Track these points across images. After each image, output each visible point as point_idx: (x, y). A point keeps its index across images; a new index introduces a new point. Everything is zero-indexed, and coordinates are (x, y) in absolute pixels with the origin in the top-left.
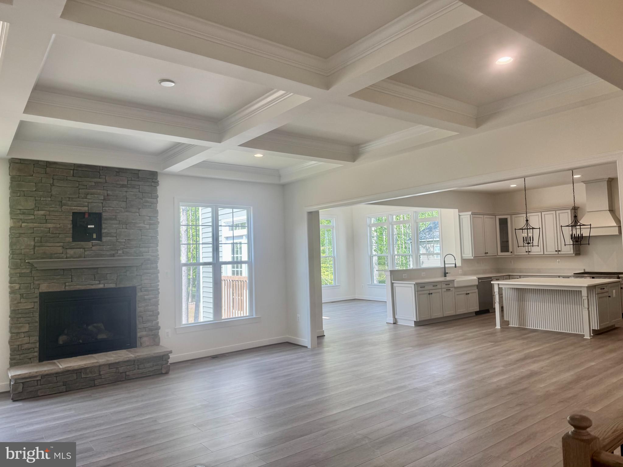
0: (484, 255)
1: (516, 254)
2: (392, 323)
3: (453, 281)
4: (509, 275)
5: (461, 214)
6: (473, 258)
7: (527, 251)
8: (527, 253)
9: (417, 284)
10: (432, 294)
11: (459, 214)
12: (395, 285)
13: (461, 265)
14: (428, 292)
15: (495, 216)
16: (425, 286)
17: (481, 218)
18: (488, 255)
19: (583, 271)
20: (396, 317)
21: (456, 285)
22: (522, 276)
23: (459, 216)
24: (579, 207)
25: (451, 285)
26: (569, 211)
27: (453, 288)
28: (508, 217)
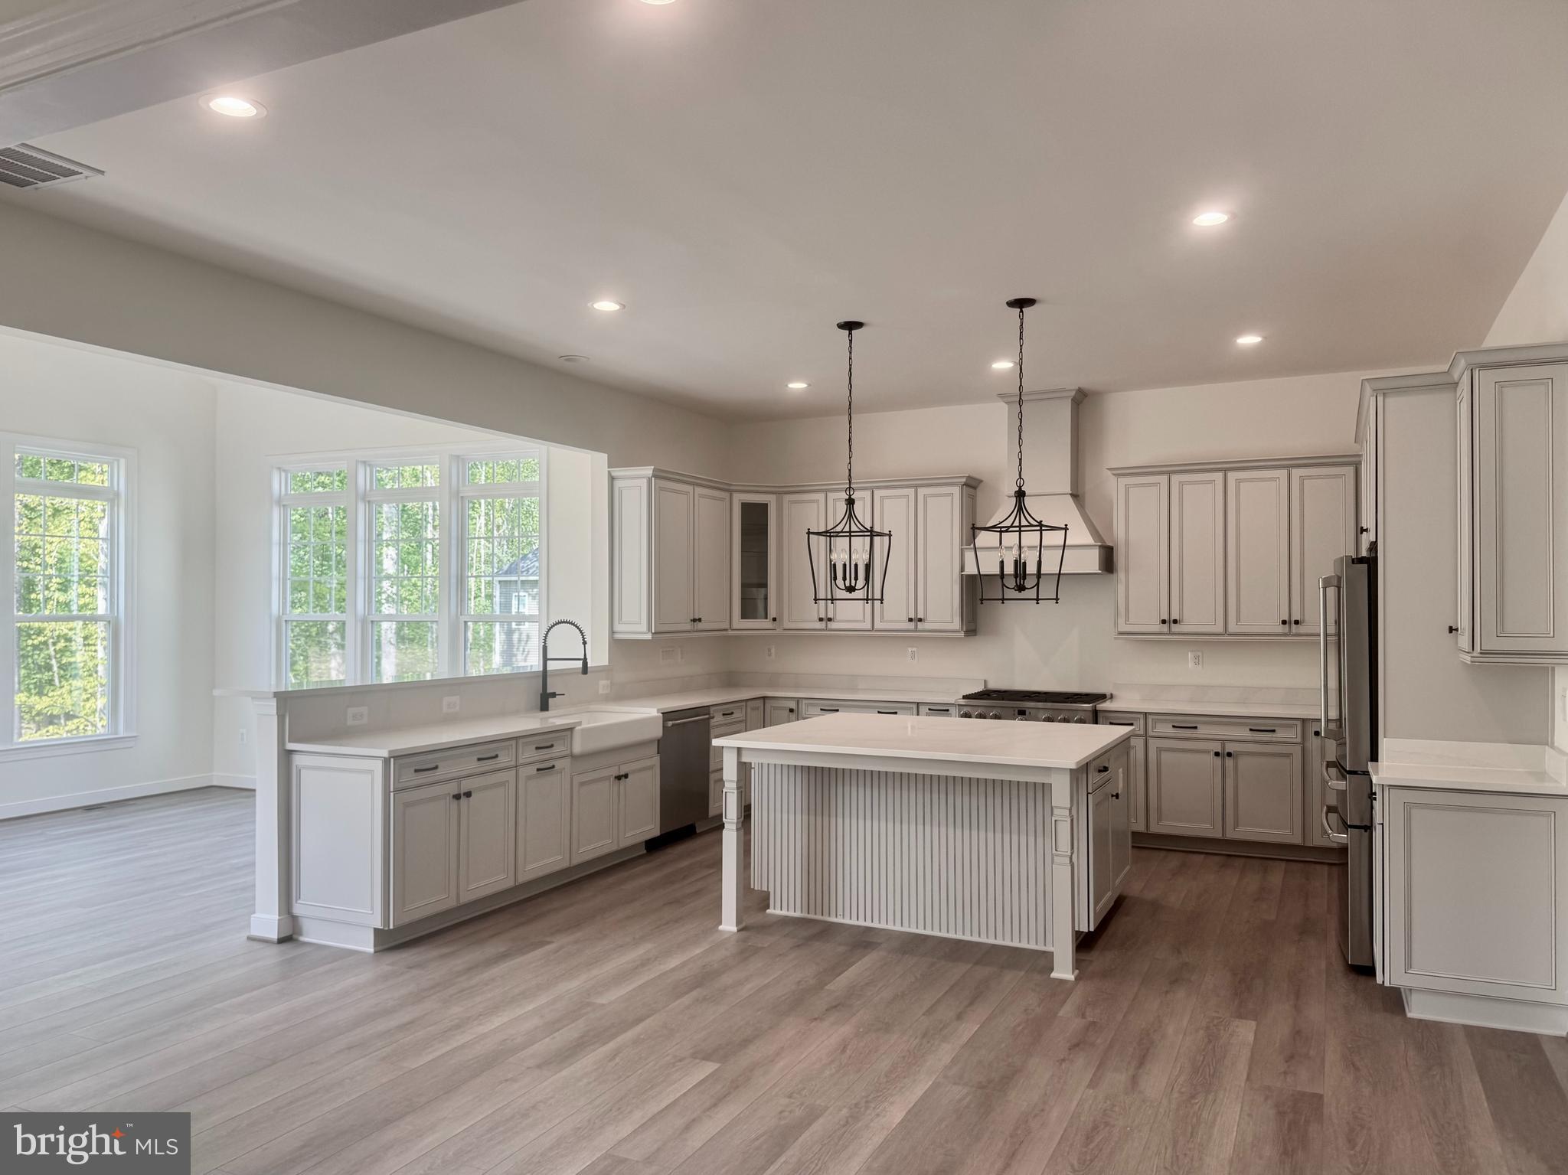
0: (688, 626)
1: (786, 626)
2: (275, 936)
3: (569, 733)
4: (764, 698)
5: (617, 472)
6: (649, 637)
7: (822, 616)
8: (822, 625)
9: (398, 759)
10: (468, 794)
11: (609, 472)
12: (298, 760)
13: (607, 664)
14: (452, 788)
15: (731, 492)
16: (440, 765)
17: (687, 493)
18: (700, 626)
19: (980, 688)
20: (298, 910)
21: (578, 748)
22: (804, 701)
23: (612, 479)
24: (981, 481)
25: (559, 749)
26: (956, 491)
27: (568, 760)
28: (770, 500)
